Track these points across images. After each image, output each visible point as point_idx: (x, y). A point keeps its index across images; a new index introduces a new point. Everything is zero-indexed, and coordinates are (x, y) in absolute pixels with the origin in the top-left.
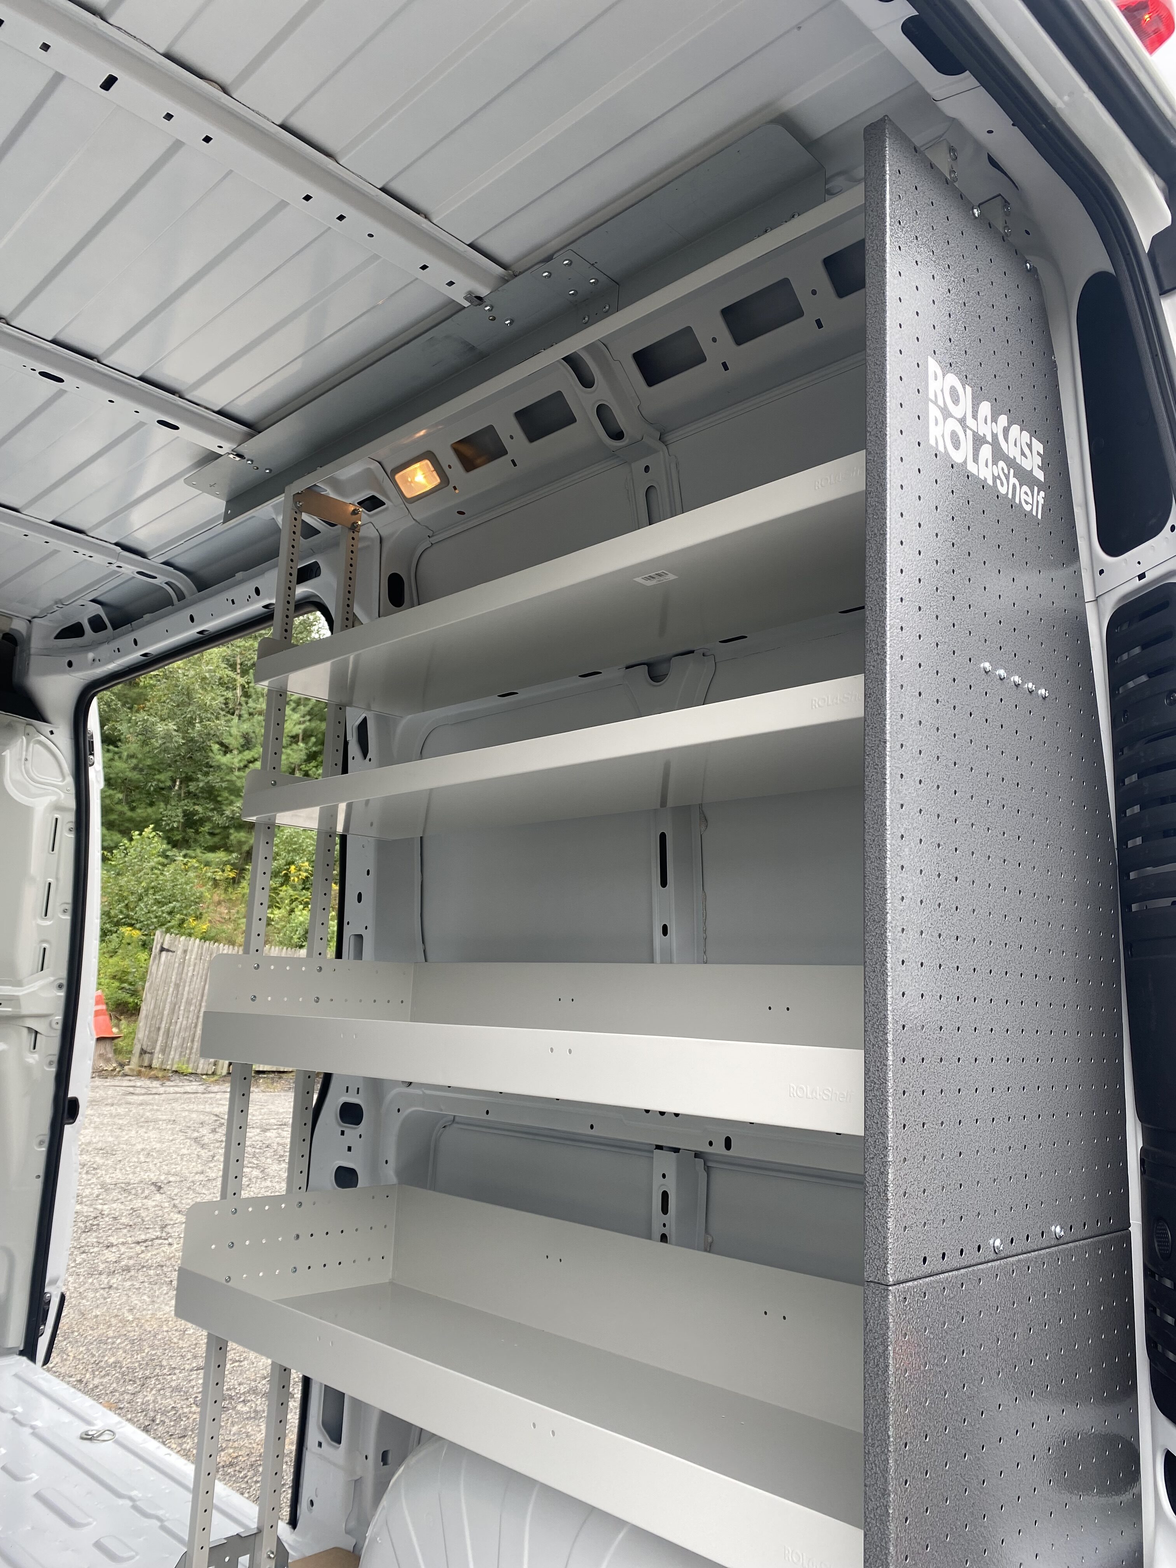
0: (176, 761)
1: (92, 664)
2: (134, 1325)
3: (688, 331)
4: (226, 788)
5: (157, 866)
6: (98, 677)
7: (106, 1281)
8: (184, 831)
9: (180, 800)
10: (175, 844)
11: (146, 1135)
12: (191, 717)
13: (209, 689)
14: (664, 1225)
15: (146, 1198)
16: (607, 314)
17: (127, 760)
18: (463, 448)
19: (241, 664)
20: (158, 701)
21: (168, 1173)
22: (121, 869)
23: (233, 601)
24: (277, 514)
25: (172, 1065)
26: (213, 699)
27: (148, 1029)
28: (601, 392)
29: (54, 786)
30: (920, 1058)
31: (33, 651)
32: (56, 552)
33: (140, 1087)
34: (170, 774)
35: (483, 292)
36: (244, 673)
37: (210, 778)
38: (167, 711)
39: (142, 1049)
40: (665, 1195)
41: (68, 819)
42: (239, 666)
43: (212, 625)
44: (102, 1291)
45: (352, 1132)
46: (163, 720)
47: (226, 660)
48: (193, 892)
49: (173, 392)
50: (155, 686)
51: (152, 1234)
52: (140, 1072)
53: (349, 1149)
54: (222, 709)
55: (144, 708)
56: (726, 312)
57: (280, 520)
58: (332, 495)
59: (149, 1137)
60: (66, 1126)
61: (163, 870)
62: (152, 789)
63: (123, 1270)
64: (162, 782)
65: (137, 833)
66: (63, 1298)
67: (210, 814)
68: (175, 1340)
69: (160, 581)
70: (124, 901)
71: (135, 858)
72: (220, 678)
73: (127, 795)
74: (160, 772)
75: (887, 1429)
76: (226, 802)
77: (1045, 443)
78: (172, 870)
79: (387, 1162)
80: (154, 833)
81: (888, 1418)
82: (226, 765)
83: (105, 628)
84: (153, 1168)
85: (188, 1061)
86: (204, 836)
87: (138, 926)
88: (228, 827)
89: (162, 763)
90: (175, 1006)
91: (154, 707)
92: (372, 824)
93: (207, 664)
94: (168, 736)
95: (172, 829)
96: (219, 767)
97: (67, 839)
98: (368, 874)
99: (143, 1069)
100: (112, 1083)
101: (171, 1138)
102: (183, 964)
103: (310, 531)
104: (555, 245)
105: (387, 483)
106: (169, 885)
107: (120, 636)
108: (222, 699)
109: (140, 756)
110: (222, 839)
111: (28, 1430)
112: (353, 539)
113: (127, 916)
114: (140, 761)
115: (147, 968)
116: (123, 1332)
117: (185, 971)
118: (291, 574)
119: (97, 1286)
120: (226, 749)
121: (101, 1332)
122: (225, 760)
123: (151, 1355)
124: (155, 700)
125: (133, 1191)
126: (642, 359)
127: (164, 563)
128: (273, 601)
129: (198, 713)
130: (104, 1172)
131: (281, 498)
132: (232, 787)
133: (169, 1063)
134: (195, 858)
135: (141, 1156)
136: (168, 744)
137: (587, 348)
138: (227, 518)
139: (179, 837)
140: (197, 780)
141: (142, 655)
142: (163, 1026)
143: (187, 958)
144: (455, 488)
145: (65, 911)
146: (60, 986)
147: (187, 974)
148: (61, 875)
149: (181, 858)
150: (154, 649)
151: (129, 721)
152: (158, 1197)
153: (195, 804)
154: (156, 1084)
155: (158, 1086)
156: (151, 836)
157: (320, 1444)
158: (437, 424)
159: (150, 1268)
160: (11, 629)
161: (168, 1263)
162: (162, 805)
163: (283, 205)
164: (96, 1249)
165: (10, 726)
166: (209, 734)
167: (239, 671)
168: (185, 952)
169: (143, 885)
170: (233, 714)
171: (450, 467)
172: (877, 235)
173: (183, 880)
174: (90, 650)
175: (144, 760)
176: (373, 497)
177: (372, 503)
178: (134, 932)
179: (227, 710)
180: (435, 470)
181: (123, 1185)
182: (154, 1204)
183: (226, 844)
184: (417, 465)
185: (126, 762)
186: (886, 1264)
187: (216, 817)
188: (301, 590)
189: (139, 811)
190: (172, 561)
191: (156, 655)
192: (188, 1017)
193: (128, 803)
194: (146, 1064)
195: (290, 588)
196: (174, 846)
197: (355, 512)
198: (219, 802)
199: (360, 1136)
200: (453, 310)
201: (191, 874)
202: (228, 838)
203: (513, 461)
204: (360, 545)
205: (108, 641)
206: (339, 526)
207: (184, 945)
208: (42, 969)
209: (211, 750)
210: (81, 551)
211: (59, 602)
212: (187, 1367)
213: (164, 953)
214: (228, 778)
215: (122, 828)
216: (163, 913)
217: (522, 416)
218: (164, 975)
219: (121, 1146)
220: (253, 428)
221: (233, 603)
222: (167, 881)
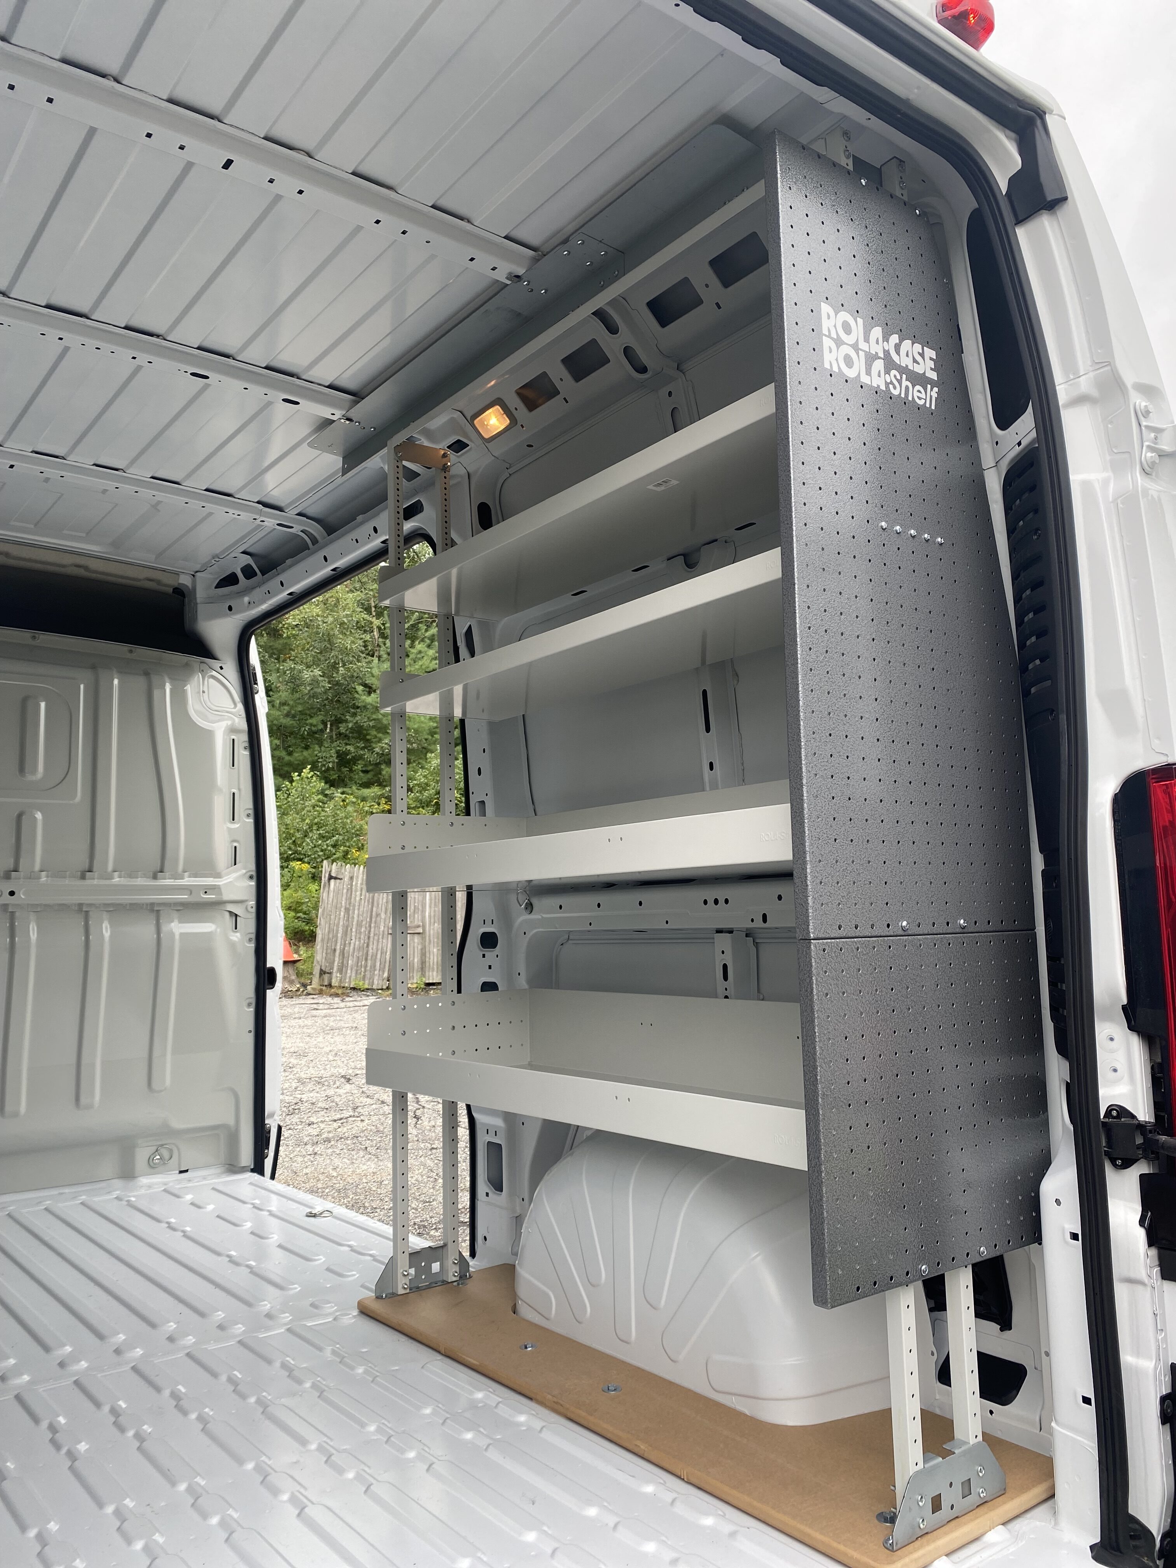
0: (325, 705)
1: (248, 607)
2: (339, 1179)
3: (686, 280)
4: (373, 727)
5: (318, 803)
6: (254, 617)
7: (311, 1149)
8: (340, 770)
9: (332, 742)
10: (332, 784)
11: (332, 1040)
12: (335, 662)
13: (348, 633)
14: (726, 989)
15: (338, 1088)
16: (617, 278)
17: (279, 707)
18: (526, 392)
19: (375, 607)
20: (303, 649)
21: (355, 1068)
22: (286, 808)
23: (357, 540)
24: (384, 464)
25: (350, 982)
26: (353, 642)
27: (325, 951)
28: (625, 337)
29: (228, 712)
30: (830, 797)
31: (198, 600)
32: (210, 514)
33: (323, 1003)
34: (321, 718)
35: (521, 271)
36: (379, 615)
37: (358, 718)
38: (311, 659)
39: (321, 970)
40: (725, 967)
41: (243, 739)
42: (373, 609)
43: (342, 563)
44: (309, 1157)
45: (491, 954)
46: (308, 667)
47: (360, 603)
48: (353, 825)
49: (291, 375)
50: (297, 635)
51: (346, 1114)
52: (321, 990)
53: (490, 967)
54: (362, 652)
55: (289, 657)
56: (713, 263)
57: (386, 468)
58: (426, 443)
59: (335, 1042)
60: (268, 991)
61: (324, 807)
62: (306, 733)
63: (324, 1142)
64: (314, 726)
65: (296, 774)
66: (280, 1128)
67: (362, 752)
68: (374, 1189)
69: (296, 529)
70: (291, 839)
71: (297, 798)
72: (358, 622)
73: (283, 741)
74: (311, 717)
75: (814, 1028)
76: (374, 740)
77: (939, 350)
78: (332, 806)
79: (519, 974)
80: (312, 773)
81: (814, 1022)
82: (371, 705)
83: (256, 574)
84: (341, 1065)
85: (364, 978)
86: (358, 773)
87: (306, 860)
88: (379, 763)
89: (312, 708)
90: (347, 929)
91: (299, 656)
92: (483, 711)
93: (344, 610)
94: (315, 682)
95: (328, 769)
96: (365, 707)
97: (243, 755)
98: (484, 752)
99: (324, 988)
100: (297, 1002)
101: (355, 1041)
102: (350, 890)
103: (412, 475)
104: (571, 228)
105: (469, 427)
106: (331, 820)
107: (268, 580)
108: (361, 642)
109: (291, 703)
110: (375, 775)
111: (266, 1213)
112: (445, 478)
113: (295, 852)
114: (292, 707)
115: (318, 898)
116: (330, 1184)
117: (353, 896)
118: (398, 513)
119: (305, 1153)
120: (370, 690)
121: (312, 1184)
122: (372, 699)
123: (355, 1199)
124: (300, 649)
125: (326, 1083)
126: (654, 306)
127: (299, 514)
128: (388, 537)
129: (341, 657)
130: (299, 1070)
131: (384, 451)
132: (379, 726)
133: (347, 980)
134: (352, 794)
135: (329, 1056)
136: (316, 690)
137: (609, 303)
138: (345, 472)
139: (335, 777)
140: (346, 721)
141: (288, 594)
142: (338, 947)
143: (354, 884)
144: (522, 426)
145: (248, 816)
146: (251, 877)
147: (355, 898)
148: (242, 787)
149: (339, 795)
150: (297, 588)
151: (278, 670)
152: (348, 1087)
153: (346, 744)
154: (337, 1000)
155: (339, 1001)
156: (309, 776)
157: (487, 1194)
158: (503, 375)
159: (347, 1138)
160: (179, 584)
161: (362, 1135)
162: (317, 747)
163: (359, 229)
164: (300, 1127)
165: (187, 665)
166: (353, 676)
167: (374, 614)
168: (351, 878)
169: (307, 821)
170: (373, 656)
171: (516, 409)
172: (774, 220)
173: (343, 815)
174: (244, 595)
175: (296, 706)
176: (459, 441)
177: (458, 446)
178: (303, 865)
179: (367, 652)
180: (505, 413)
181: (317, 1079)
182: (345, 1091)
183: (379, 779)
184: (490, 410)
185: (279, 710)
186: (808, 926)
187: (367, 755)
188: (408, 526)
189: (296, 755)
190: (304, 512)
191: (300, 593)
192: (360, 938)
193: (285, 749)
194: (326, 983)
195: (398, 524)
196: (331, 786)
197: (445, 455)
198: (368, 740)
199: (497, 956)
200: (499, 288)
201: (350, 808)
202: (380, 774)
203: (565, 399)
204: (452, 482)
205: (259, 585)
206: (433, 469)
207: (350, 873)
208: (235, 864)
209: (357, 692)
210: (231, 511)
211: (216, 556)
212: (386, 1207)
213: (332, 881)
214: (374, 717)
215: (282, 772)
216: (327, 845)
217: (567, 361)
218: (335, 901)
219: (312, 1049)
220: (357, 396)
221: (357, 542)
222: (328, 816)
